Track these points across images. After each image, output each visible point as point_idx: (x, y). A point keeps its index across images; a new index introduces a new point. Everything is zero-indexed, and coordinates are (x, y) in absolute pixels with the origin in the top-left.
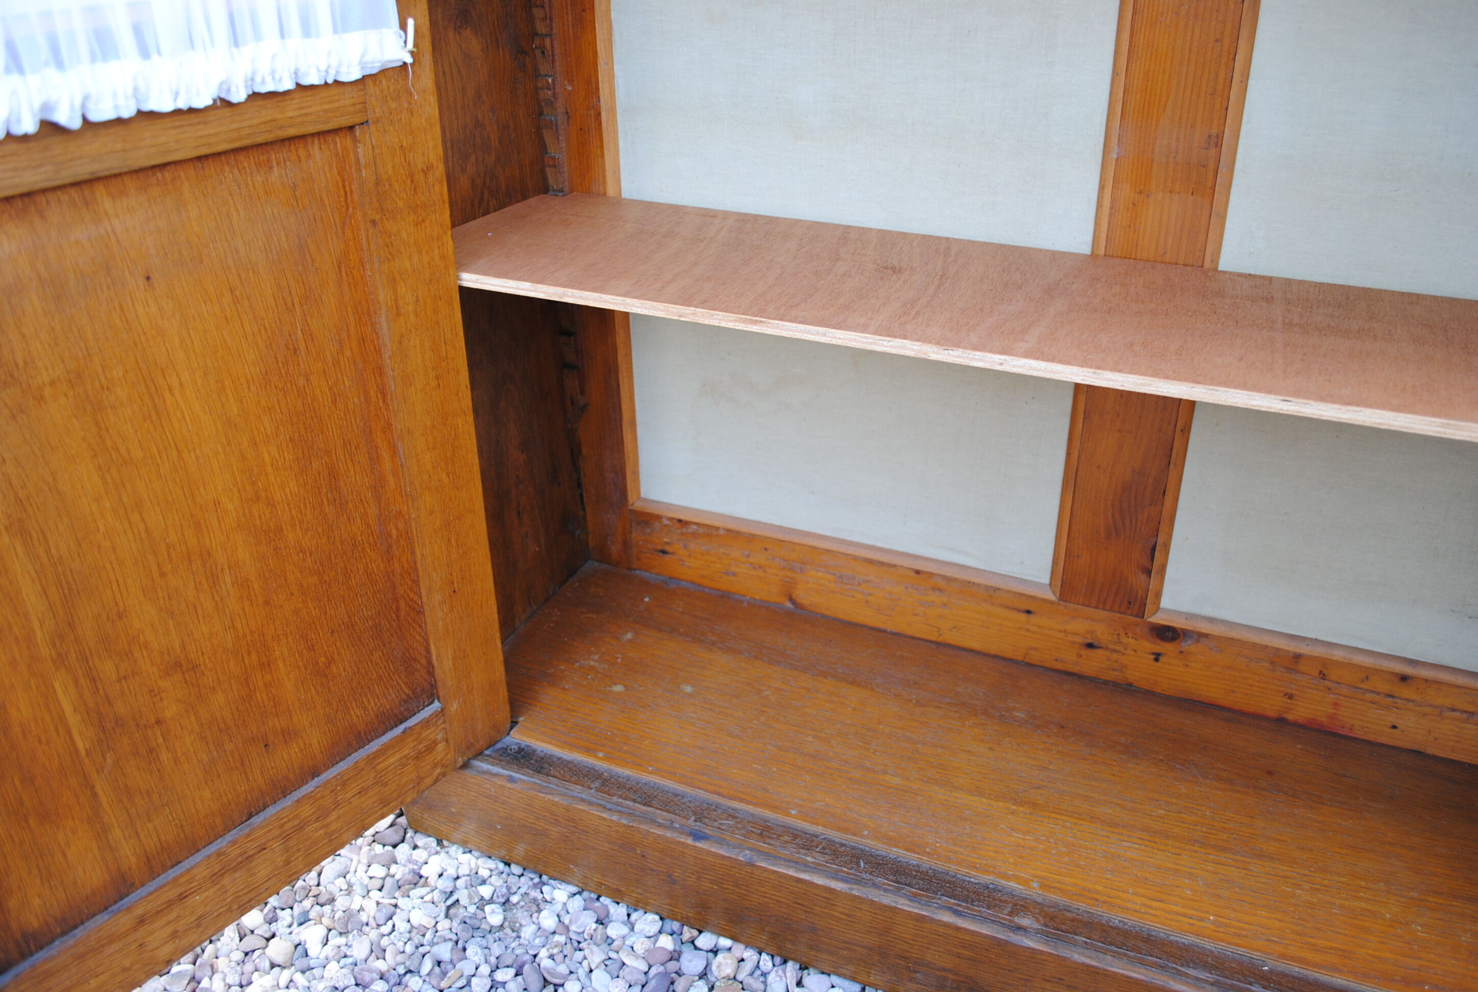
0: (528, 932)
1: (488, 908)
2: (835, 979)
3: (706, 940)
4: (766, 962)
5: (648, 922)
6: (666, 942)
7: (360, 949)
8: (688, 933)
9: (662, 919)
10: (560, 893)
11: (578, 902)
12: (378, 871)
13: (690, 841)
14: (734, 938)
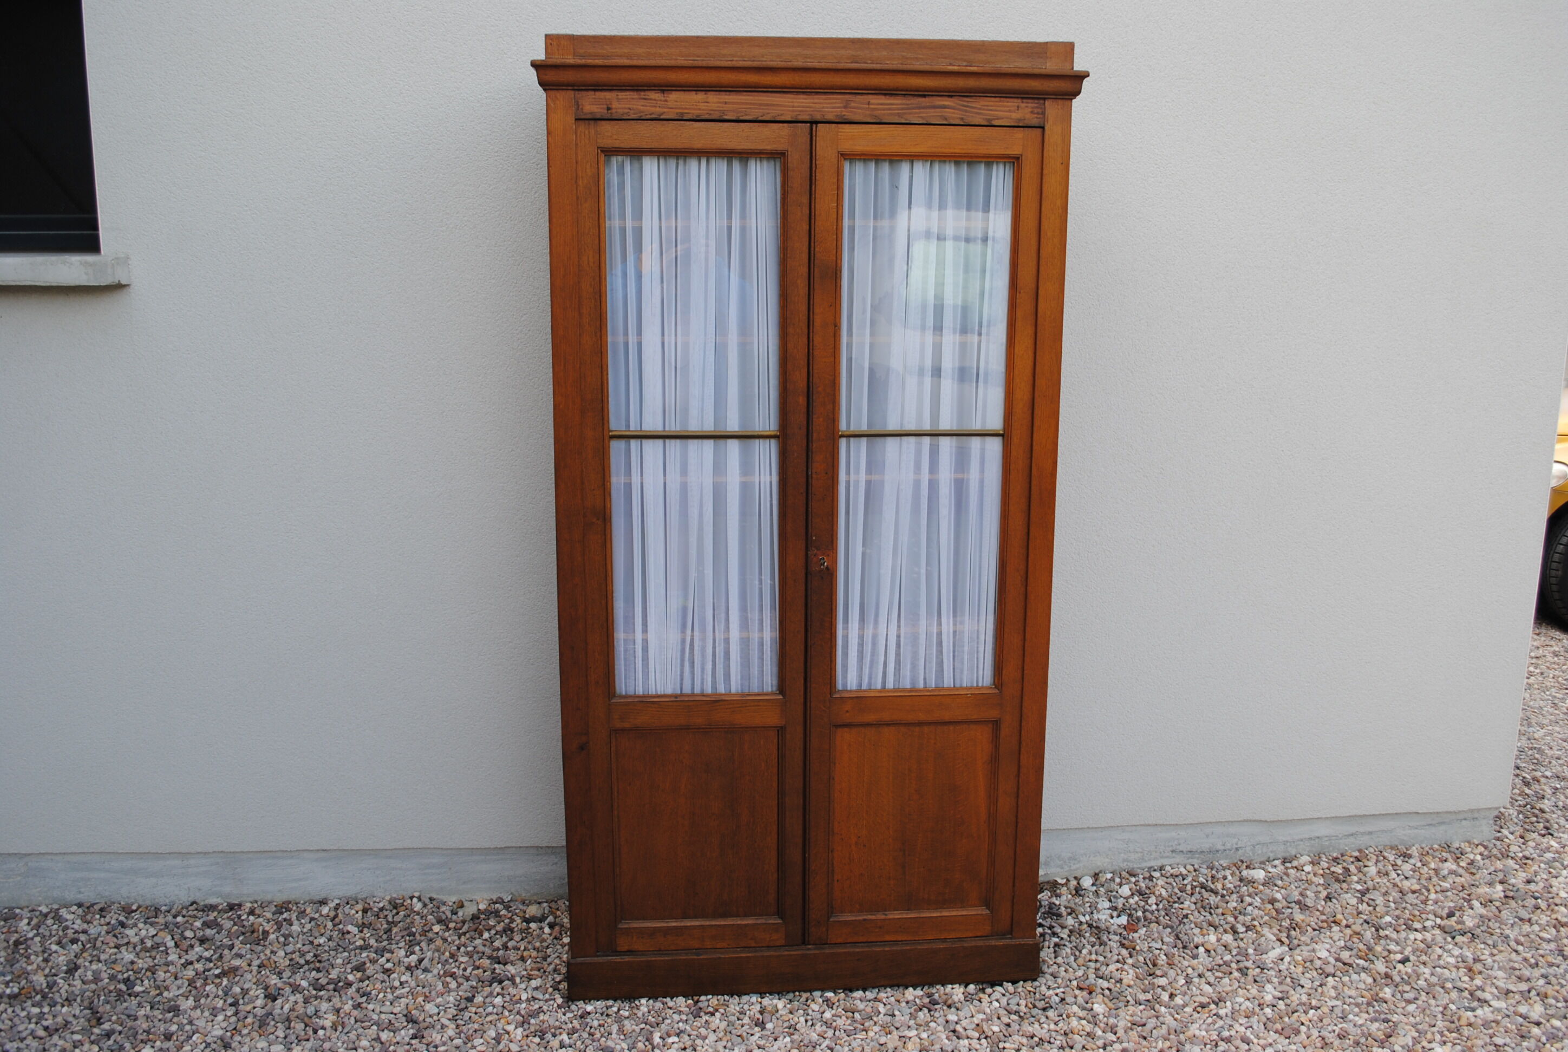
0: (640, 1014)
1: (621, 1012)
2: (751, 995)
3: (703, 998)
4: (726, 997)
5: (681, 1000)
6: (690, 1002)
7: (585, 1035)
8: (696, 998)
9: (684, 997)
10: (643, 1001)
11: (651, 1001)
12: (570, 1015)
13: (695, 957)
14: (713, 995)
